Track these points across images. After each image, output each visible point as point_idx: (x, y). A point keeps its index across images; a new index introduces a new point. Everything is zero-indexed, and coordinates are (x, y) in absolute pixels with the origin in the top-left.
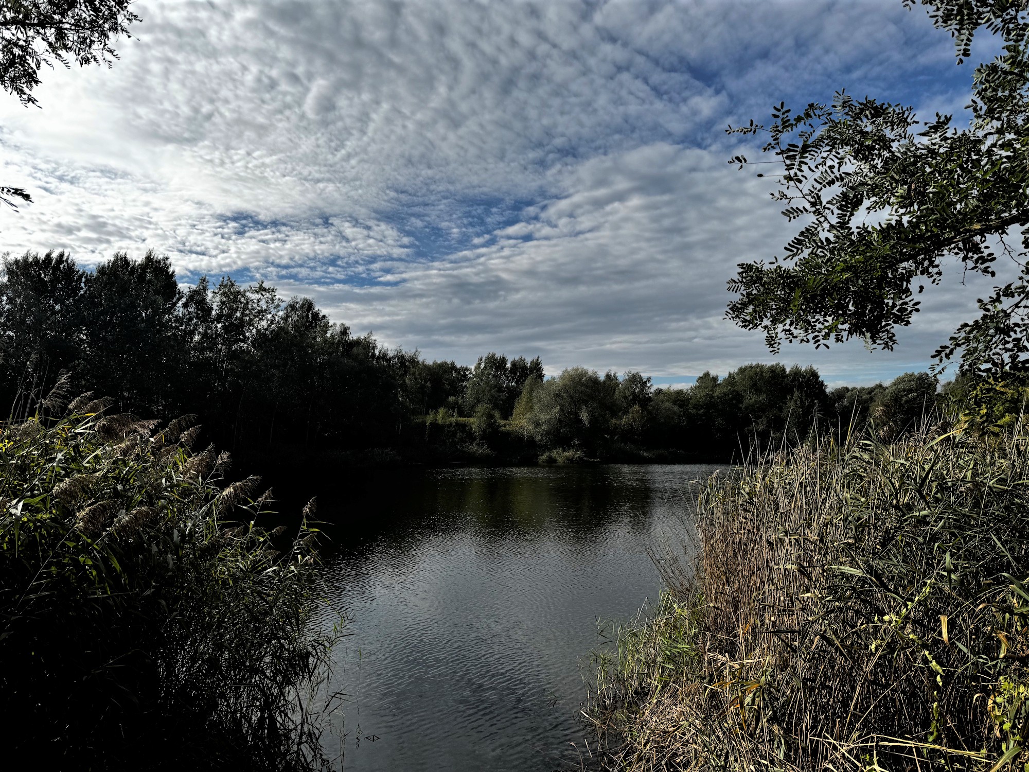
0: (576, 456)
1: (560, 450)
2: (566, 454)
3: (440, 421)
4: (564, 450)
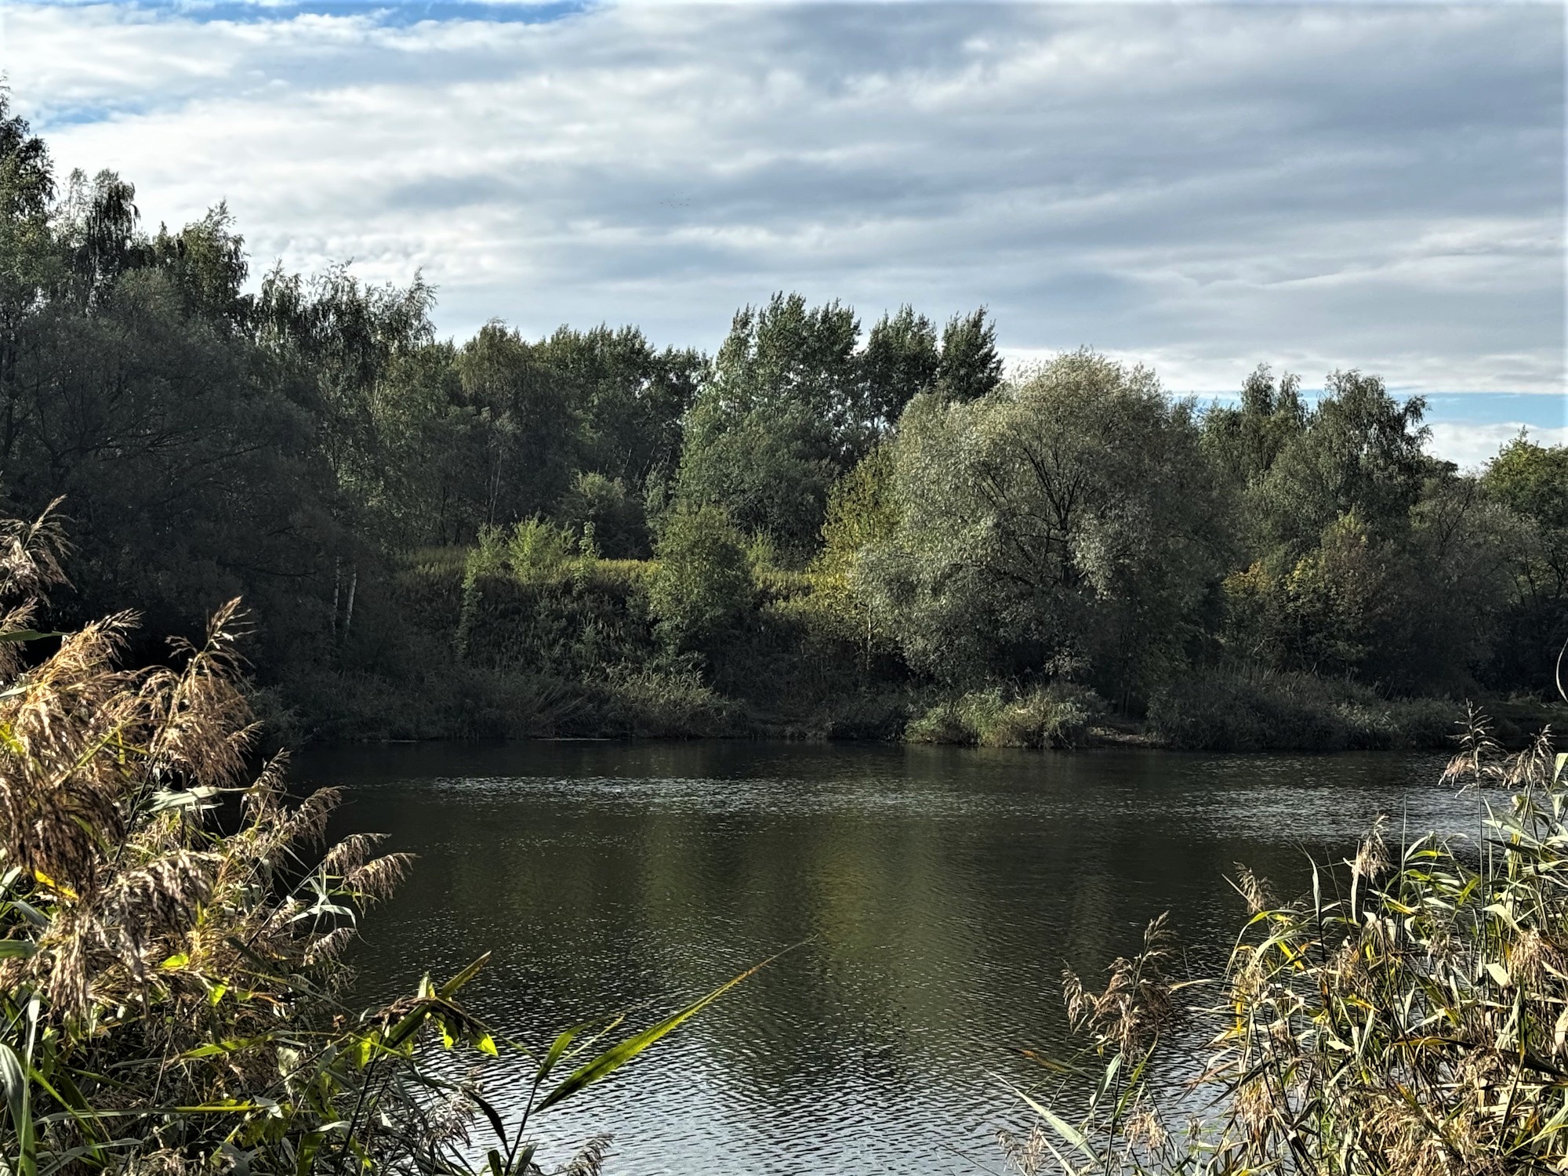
0: (1054, 722)
1: (993, 696)
2: (1020, 712)
3: (523, 574)
4: (1008, 698)
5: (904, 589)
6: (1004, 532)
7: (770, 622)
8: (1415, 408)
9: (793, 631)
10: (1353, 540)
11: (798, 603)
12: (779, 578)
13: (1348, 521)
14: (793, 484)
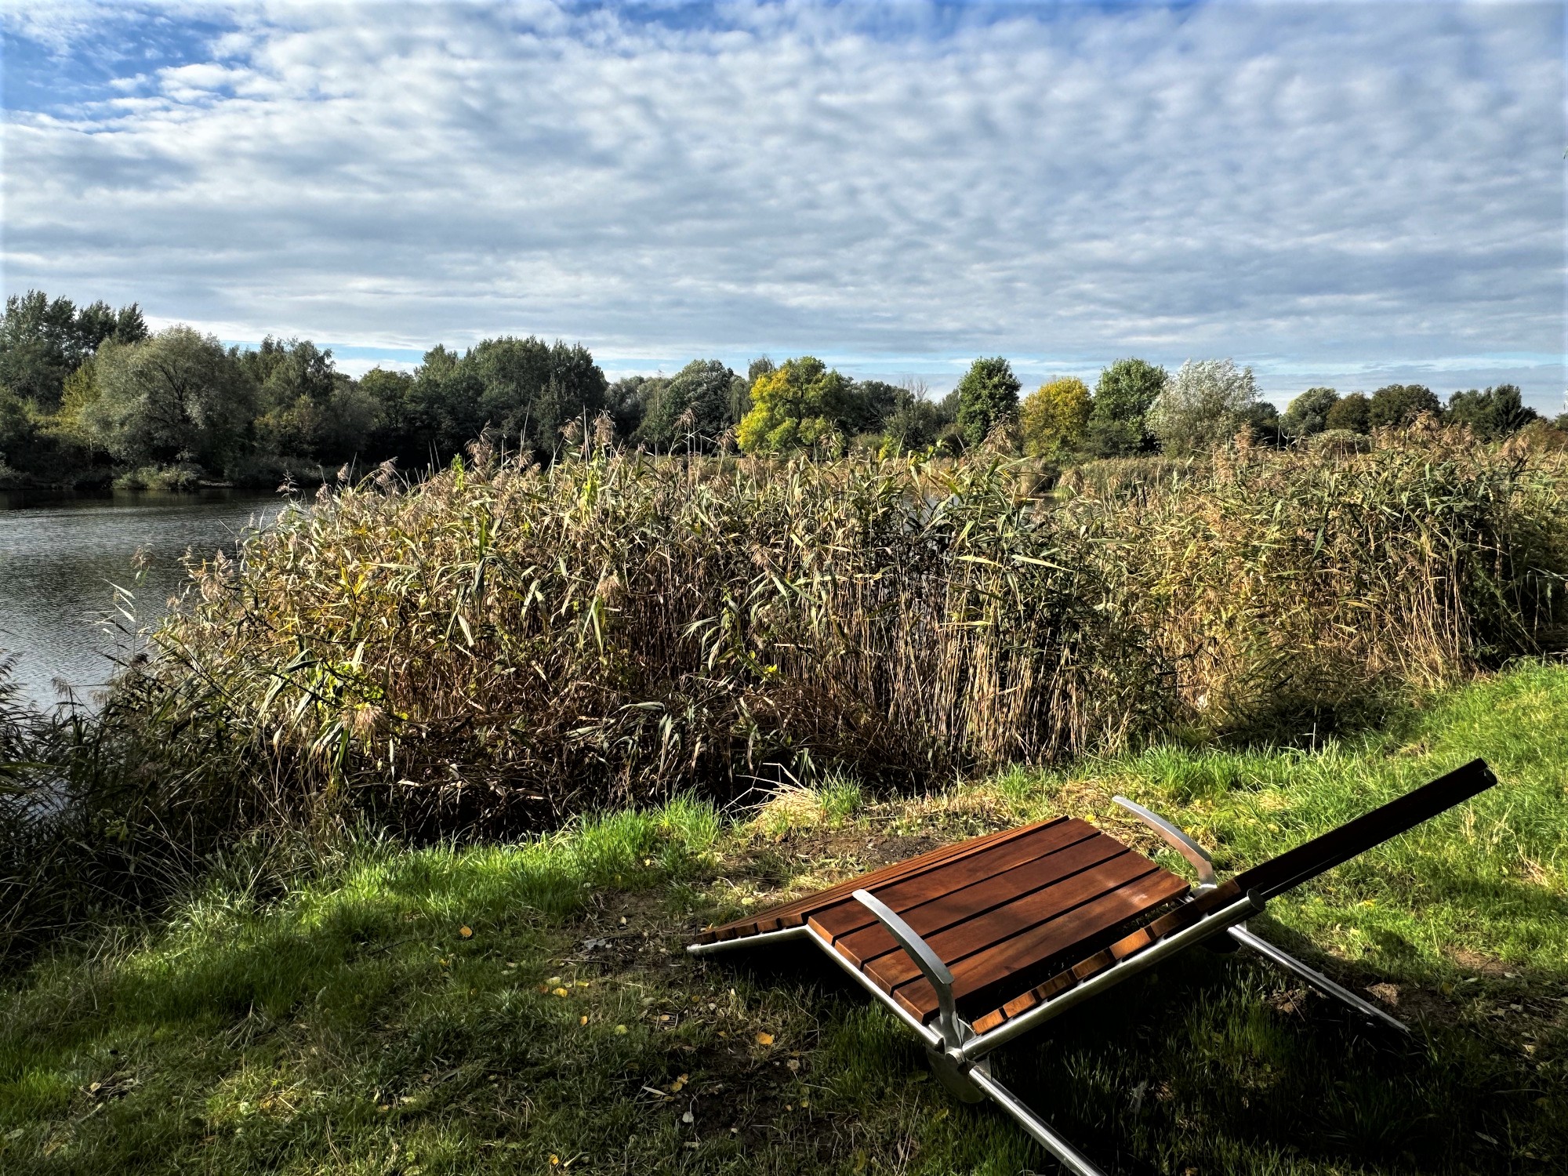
0: (183, 479)
1: (153, 470)
2: (166, 475)
4: (160, 469)
5: (106, 424)
6: (153, 400)
7: (39, 438)
8: (328, 354)
9: (51, 443)
10: (307, 406)
11: (54, 430)
12: (42, 419)
13: (305, 398)
14: (46, 377)
